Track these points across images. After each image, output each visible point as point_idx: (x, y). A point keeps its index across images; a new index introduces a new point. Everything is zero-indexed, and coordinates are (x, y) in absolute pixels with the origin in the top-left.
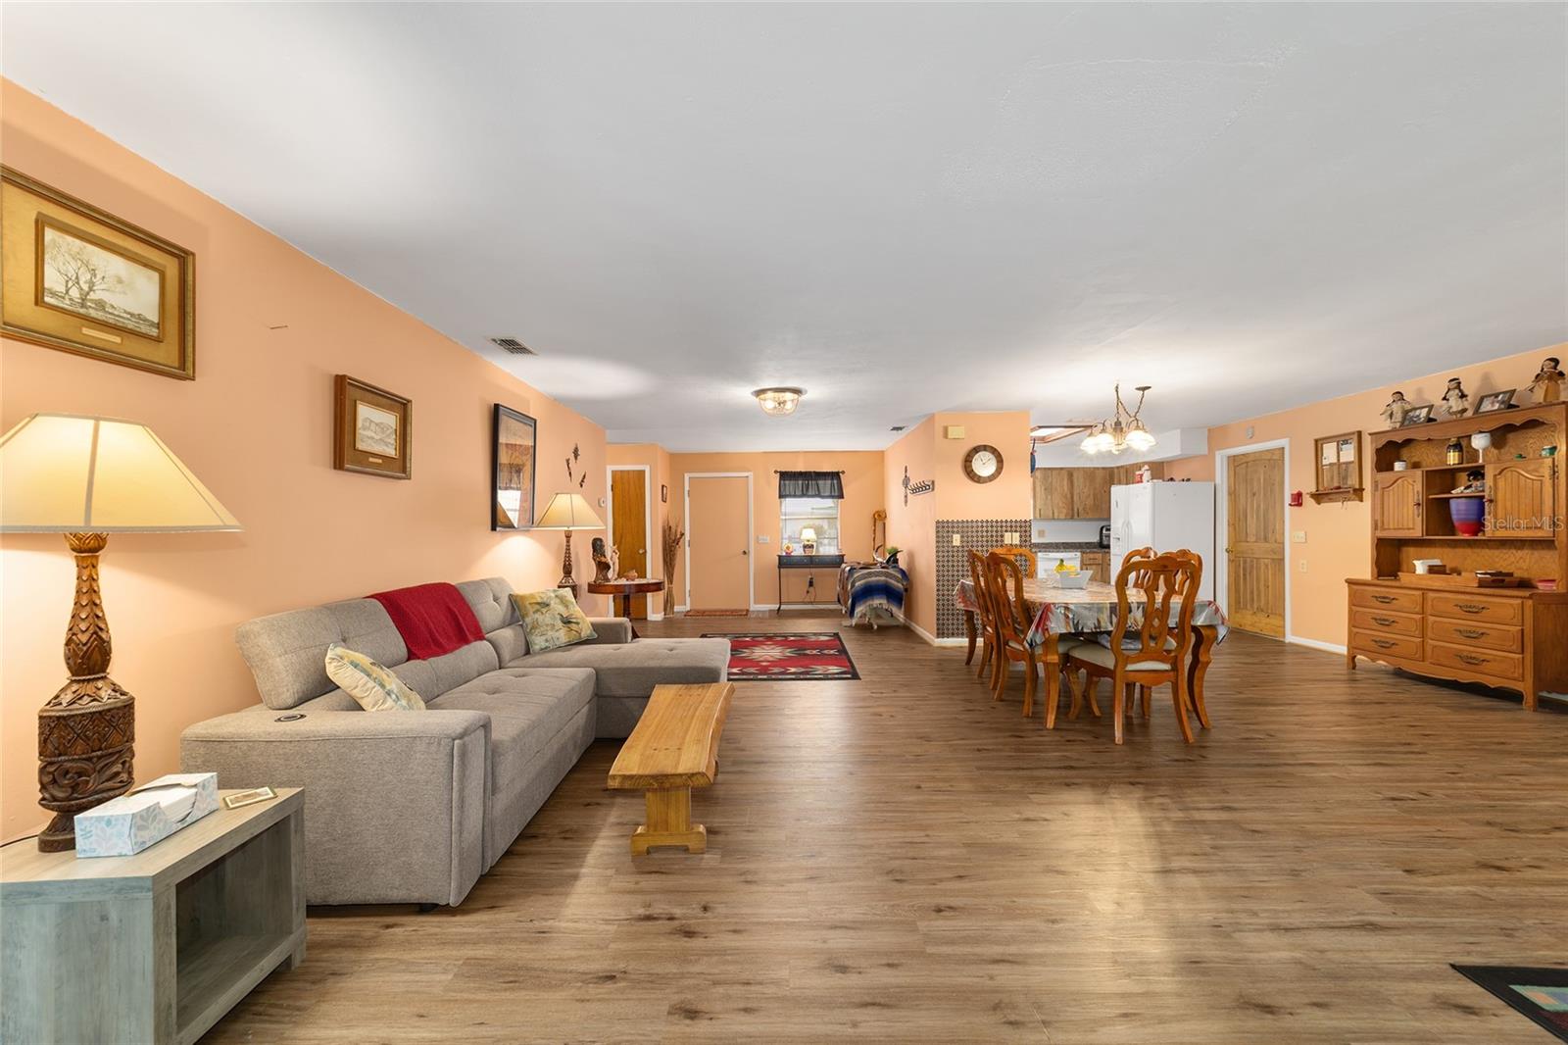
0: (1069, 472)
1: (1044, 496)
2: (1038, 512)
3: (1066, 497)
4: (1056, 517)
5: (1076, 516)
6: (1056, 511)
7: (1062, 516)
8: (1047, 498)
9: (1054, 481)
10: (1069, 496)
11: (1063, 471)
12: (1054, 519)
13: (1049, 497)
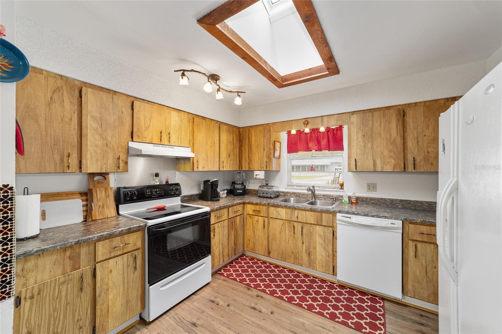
0: (399, 110)
1: (362, 144)
2: (353, 163)
3: (394, 143)
4: (379, 169)
5: (410, 168)
6: (378, 162)
7: (389, 168)
8: (365, 147)
9: (376, 125)
10: (399, 141)
11: (391, 111)
12: (375, 171)
13: (369, 145)
